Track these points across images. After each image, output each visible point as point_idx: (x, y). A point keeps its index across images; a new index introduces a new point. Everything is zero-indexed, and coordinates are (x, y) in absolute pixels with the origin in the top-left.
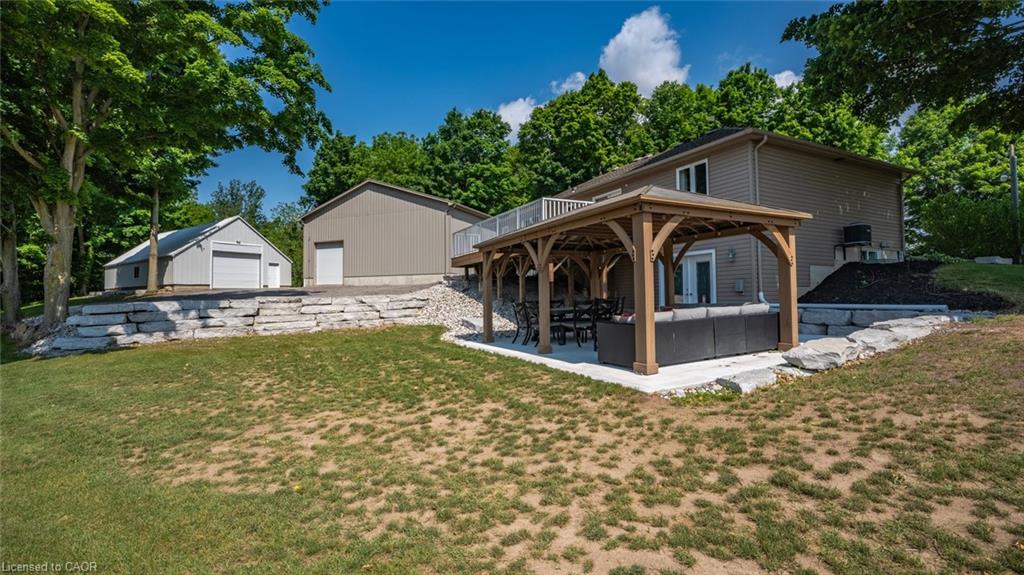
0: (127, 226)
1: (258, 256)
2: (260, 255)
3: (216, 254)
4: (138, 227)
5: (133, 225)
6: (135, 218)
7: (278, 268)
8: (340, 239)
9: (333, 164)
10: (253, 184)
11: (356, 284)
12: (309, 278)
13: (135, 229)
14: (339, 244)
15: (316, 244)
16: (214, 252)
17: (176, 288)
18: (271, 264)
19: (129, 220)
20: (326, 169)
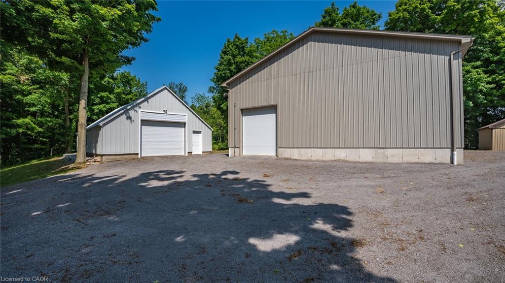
0: (96, 104)
1: (182, 125)
2: (185, 123)
3: (145, 122)
4: (103, 105)
5: (100, 104)
6: (101, 98)
7: (200, 135)
8: (273, 103)
9: (234, 56)
10: (181, 84)
11: (296, 157)
12: (235, 147)
13: (101, 106)
14: (272, 109)
15: (242, 110)
16: (142, 120)
17: (104, 158)
18: (195, 132)
19: (97, 100)
20: (230, 60)
